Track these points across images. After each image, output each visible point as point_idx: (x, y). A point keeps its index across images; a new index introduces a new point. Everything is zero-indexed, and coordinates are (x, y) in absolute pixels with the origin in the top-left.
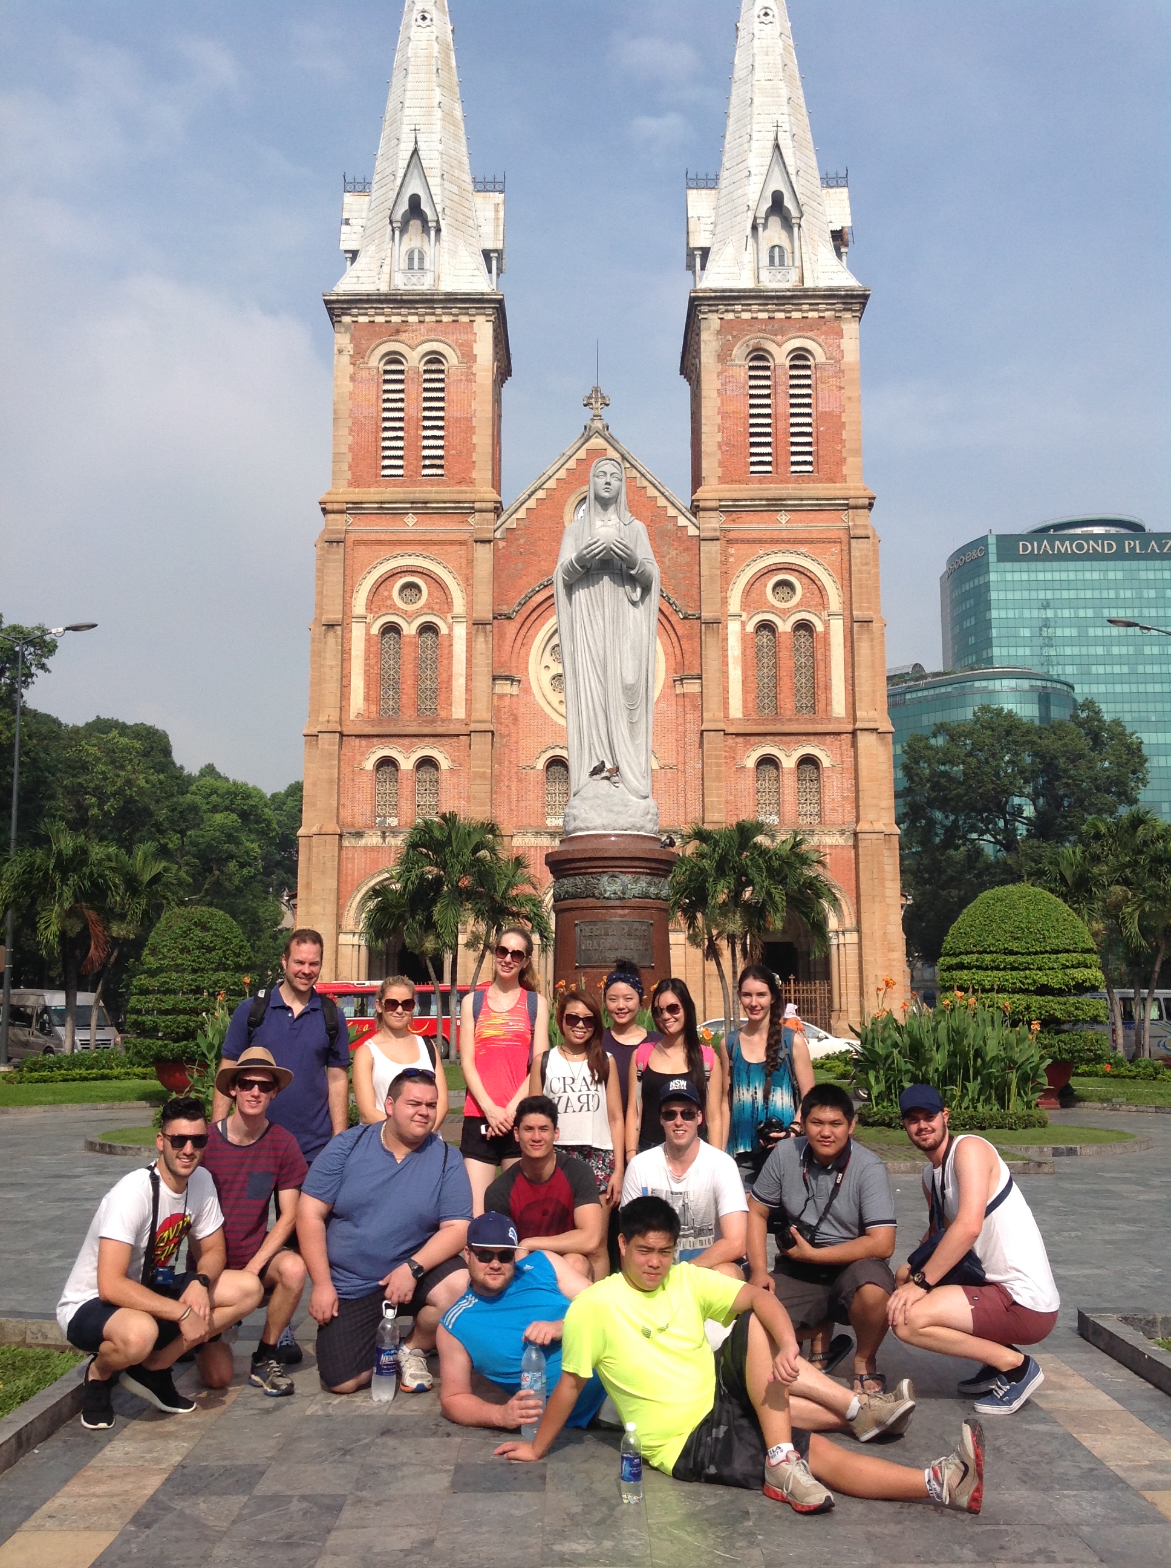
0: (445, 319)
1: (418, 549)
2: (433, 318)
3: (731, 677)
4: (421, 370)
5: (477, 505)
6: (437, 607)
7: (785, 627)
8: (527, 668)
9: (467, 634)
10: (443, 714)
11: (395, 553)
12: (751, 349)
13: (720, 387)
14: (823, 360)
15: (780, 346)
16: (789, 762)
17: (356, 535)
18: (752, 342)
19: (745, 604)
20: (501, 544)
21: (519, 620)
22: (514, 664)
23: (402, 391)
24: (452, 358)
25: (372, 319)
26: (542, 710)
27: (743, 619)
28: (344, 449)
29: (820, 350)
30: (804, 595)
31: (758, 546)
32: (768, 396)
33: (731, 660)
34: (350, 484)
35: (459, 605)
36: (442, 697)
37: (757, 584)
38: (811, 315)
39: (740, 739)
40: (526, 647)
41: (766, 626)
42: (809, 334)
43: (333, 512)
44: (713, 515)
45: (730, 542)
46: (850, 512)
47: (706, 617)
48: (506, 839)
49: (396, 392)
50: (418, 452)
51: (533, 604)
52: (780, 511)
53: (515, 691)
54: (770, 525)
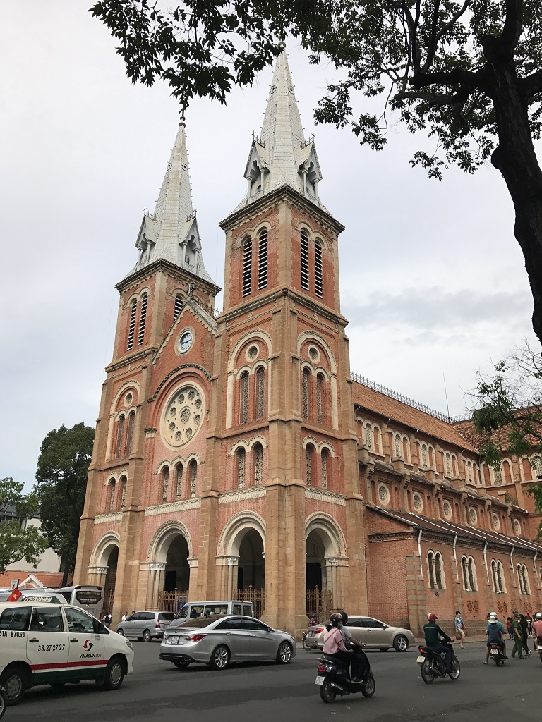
0: (148, 278)
1: (131, 379)
2: (144, 280)
3: (228, 407)
4: (141, 302)
5: (146, 352)
6: (135, 403)
7: (252, 372)
8: (159, 423)
11: (125, 383)
12: (243, 238)
14: (271, 229)
15: (255, 230)
16: (248, 449)
17: (115, 379)
18: (243, 235)
19: (236, 366)
20: (155, 366)
21: (156, 400)
22: (154, 422)
24: (149, 292)
25: (129, 288)
26: (163, 443)
27: (235, 373)
29: (269, 225)
30: (260, 353)
31: (241, 333)
32: (251, 258)
33: (228, 397)
34: (116, 358)
37: (241, 353)
38: (266, 210)
39: (229, 441)
40: (160, 413)
41: (245, 375)
42: (265, 219)
43: (109, 372)
44: (224, 324)
45: (230, 335)
46: (277, 301)
47: (213, 377)
48: (141, 513)
49: (135, 314)
50: (137, 337)
51: (161, 391)
52: (249, 311)
53: (153, 435)
54: (246, 321)
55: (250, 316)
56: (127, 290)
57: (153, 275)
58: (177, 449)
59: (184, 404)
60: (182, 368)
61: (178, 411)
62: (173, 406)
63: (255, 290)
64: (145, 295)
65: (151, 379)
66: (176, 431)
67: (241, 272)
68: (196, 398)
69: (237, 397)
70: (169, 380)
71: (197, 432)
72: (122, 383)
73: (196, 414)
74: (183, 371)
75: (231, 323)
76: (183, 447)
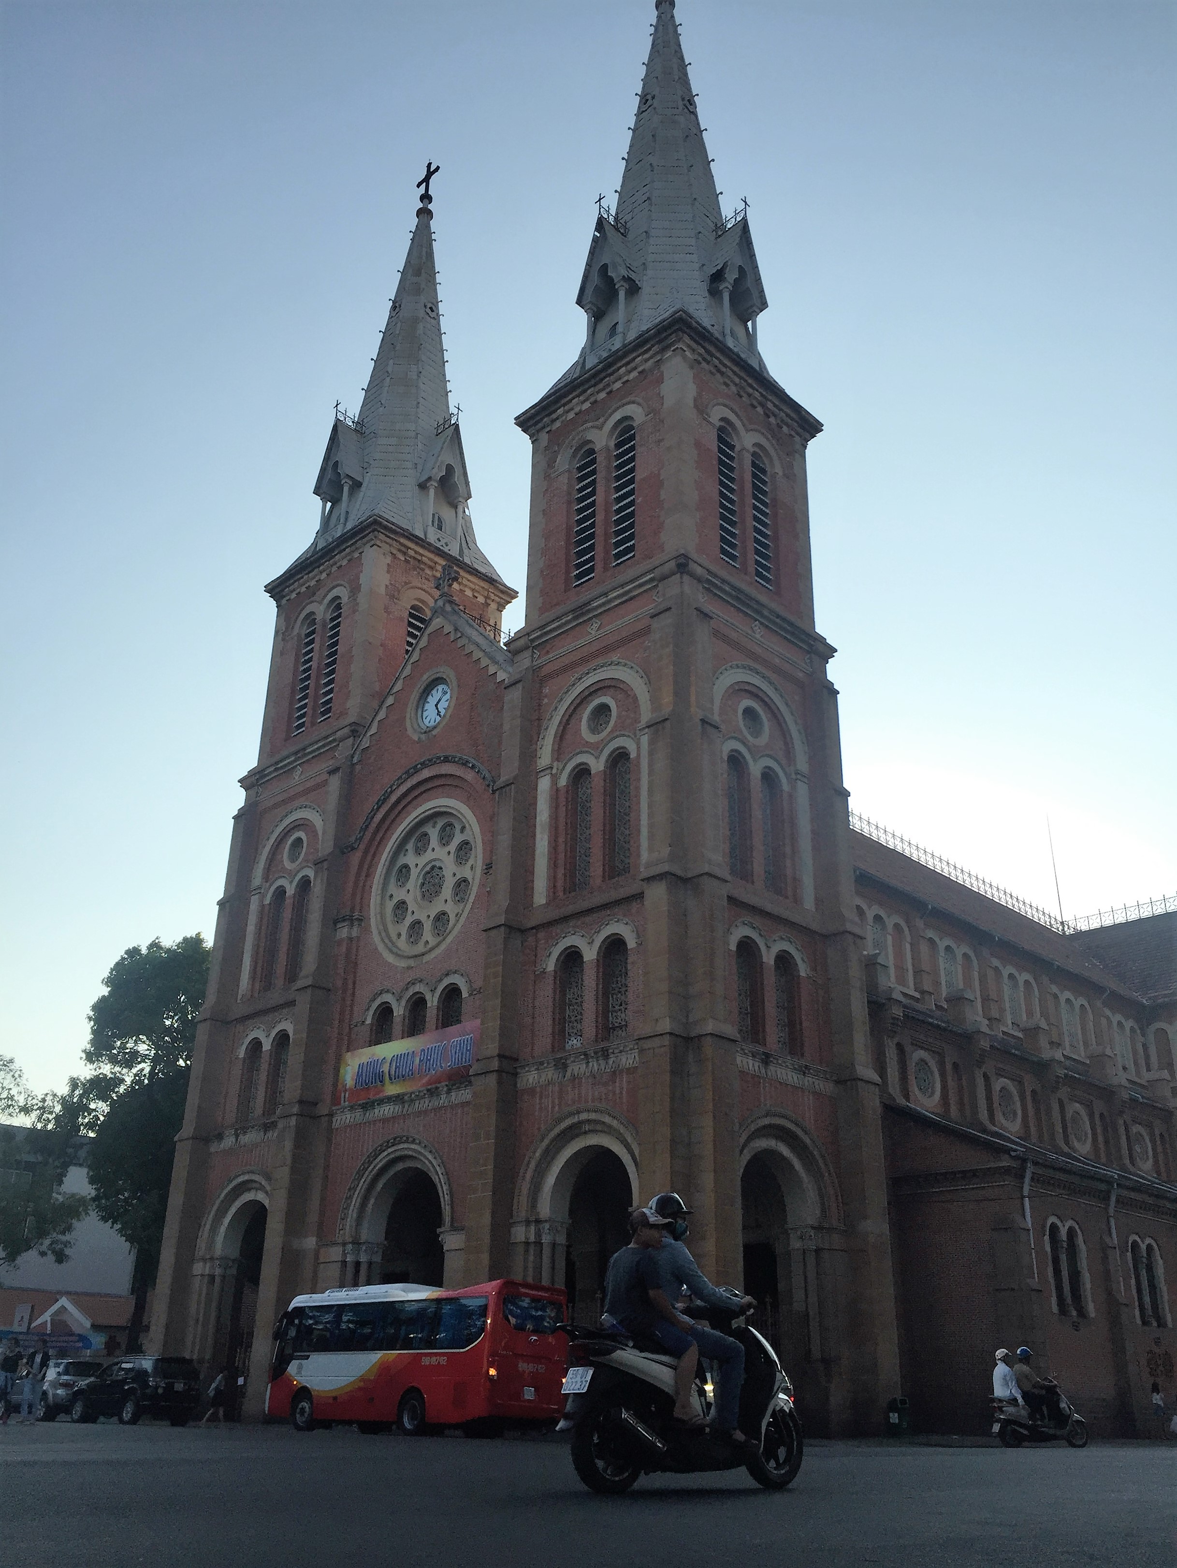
0: (343, 563)
1: (302, 801)
2: (336, 566)
3: (538, 852)
4: (326, 622)
5: (339, 734)
6: (310, 857)
7: (597, 765)
8: (368, 902)
11: (286, 812)
13: (544, 507)
14: (643, 419)
15: (602, 426)
16: (590, 954)
17: (263, 804)
18: (575, 441)
19: (559, 753)
20: (358, 769)
22: (358, 901)
23: (314, 649)
24: (345, 597)
25: (298, 591)
26: (376, 948)
27: (554, 771)
29: (640, 410)
30: (619, 717)
31: (569, 674)
33: (538, 830)
37: (572, 720)
38: (630, 376)
39: (541, 935)
40: (370, 878)
41: (582, 773)
42: (624, 401)
43: (248, 788)
44: (527, 654)
45: (543, 681)
46: (660, 588)
47: (500, 782)
48: (324, 1120)
49: (311, 651)
50: (315, 702)
51: (374, 825)
52: (590, 619)
53: (355, 932)
54: (582, 642)
55: (593, 630)
56: (294, 595)
57: (356, 555)
58: (412, 962)
59: (429, 855)
60: (424, 765)
61: (414, 872)
62: (402, 860)
63: (606, 569)
64: (336, 604)
65: (348, 797)
66: (409, 920)
67: (569, 529)
68: (458, 838)
69: (562, 827)
70: (393, 798)
71: (462, 920)
72: (280, 812)
73: (458, 877)
74: (426, 773)
75: (545, 651)
76: (426, 958)
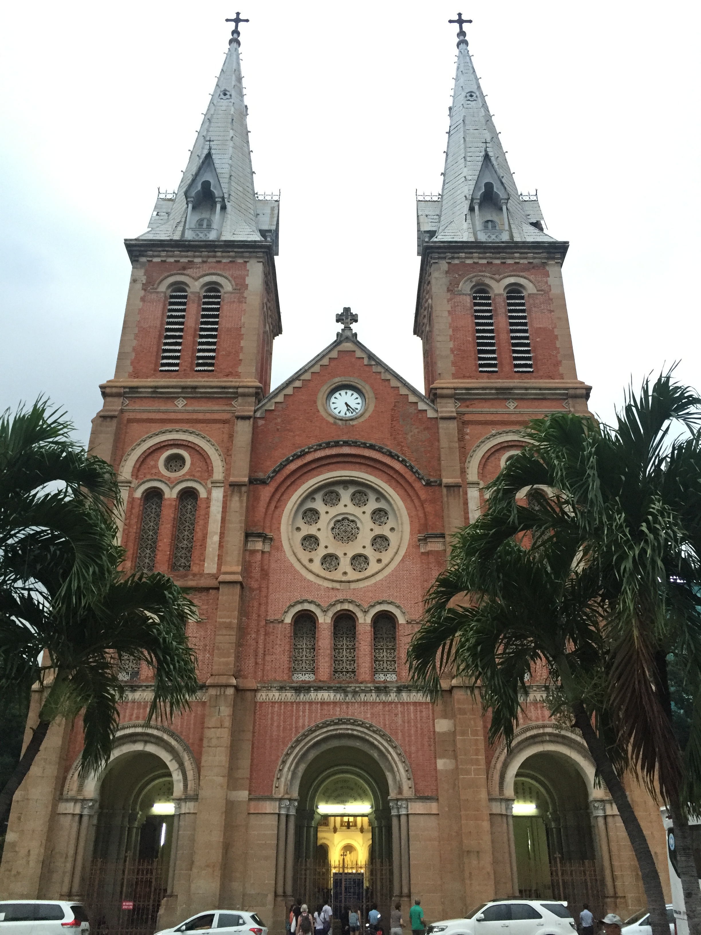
0: (224, 261)
1: (185, 427)
2: (214, 260)
4: (201, 295)
5: (240, 390)
6: (198, 474)
7: (520, 494)
8: (279, 529)
9: (224, 497)
10: (195, 569)
11: (163, 429)
12: (474, 283)
13: (450, 309)
14: (535, 291)
15: (498, 281)
17: (131, 414)
18: (474, 280)
19: (482, 475)
20: (261, 422)
21: (273, 485)
22: (268, 524)
23: (184, 310)
24: (227, 286)
25: (163, 259)
26: (292, 565)
27: (481, 487)
28: (129, 349)
29: (531, 285)
31: (490, 427)
32: (490, 318)
34: (130, 376)
35: (218, 474)
36: (196, 554)
37: (492, 458)
38: (522, 261)
40: (279, 510)
42: (521, 274)
43: (112, 395)
44: (450, 401)
45: (465, 423)
46: (570, 401)
47: (447, 482)
48: (249, 694)
50: (193, 352)
52: (508, 399)
53: (267, 549)
54: (500, 410)
55: (512, 406)
56: (156, 260)
57: (240, 261)
58: (337, 585)
59: (340, 509)
60: (346, 443)
61: (324, 517)
62: (310, 505)
63: (510, 370)
64: (214, 288)
65: (252, 441)
66: (321, 552)
68: (372, 505)
70: (309, 458)
72: (156, 428)
73: (376, 533)
74: (346, 450)
75: (464, 404)
76: (353, 586)
